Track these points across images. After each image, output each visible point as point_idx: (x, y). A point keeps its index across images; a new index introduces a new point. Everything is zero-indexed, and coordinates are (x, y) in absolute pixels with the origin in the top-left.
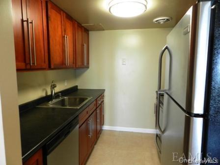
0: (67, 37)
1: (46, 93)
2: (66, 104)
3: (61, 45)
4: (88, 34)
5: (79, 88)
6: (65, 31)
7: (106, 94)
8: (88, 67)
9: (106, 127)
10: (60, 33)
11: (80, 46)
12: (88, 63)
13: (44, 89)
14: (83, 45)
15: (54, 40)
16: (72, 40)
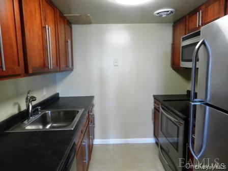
0: (48, 29)
1: (19, 108)
2: (48, 120)
3: (41, 40)
4: (71, 28)
5: (60, 96)
6: (45, 20)
7: (96, 102)
8: (72, 70)
9: (97, 141)
10: (38, 21)
11: (63, 43)
12: (72, 65)
13: (16, 104)
14: (66, 42)
15: (31, 31)
16: (54, 33)
